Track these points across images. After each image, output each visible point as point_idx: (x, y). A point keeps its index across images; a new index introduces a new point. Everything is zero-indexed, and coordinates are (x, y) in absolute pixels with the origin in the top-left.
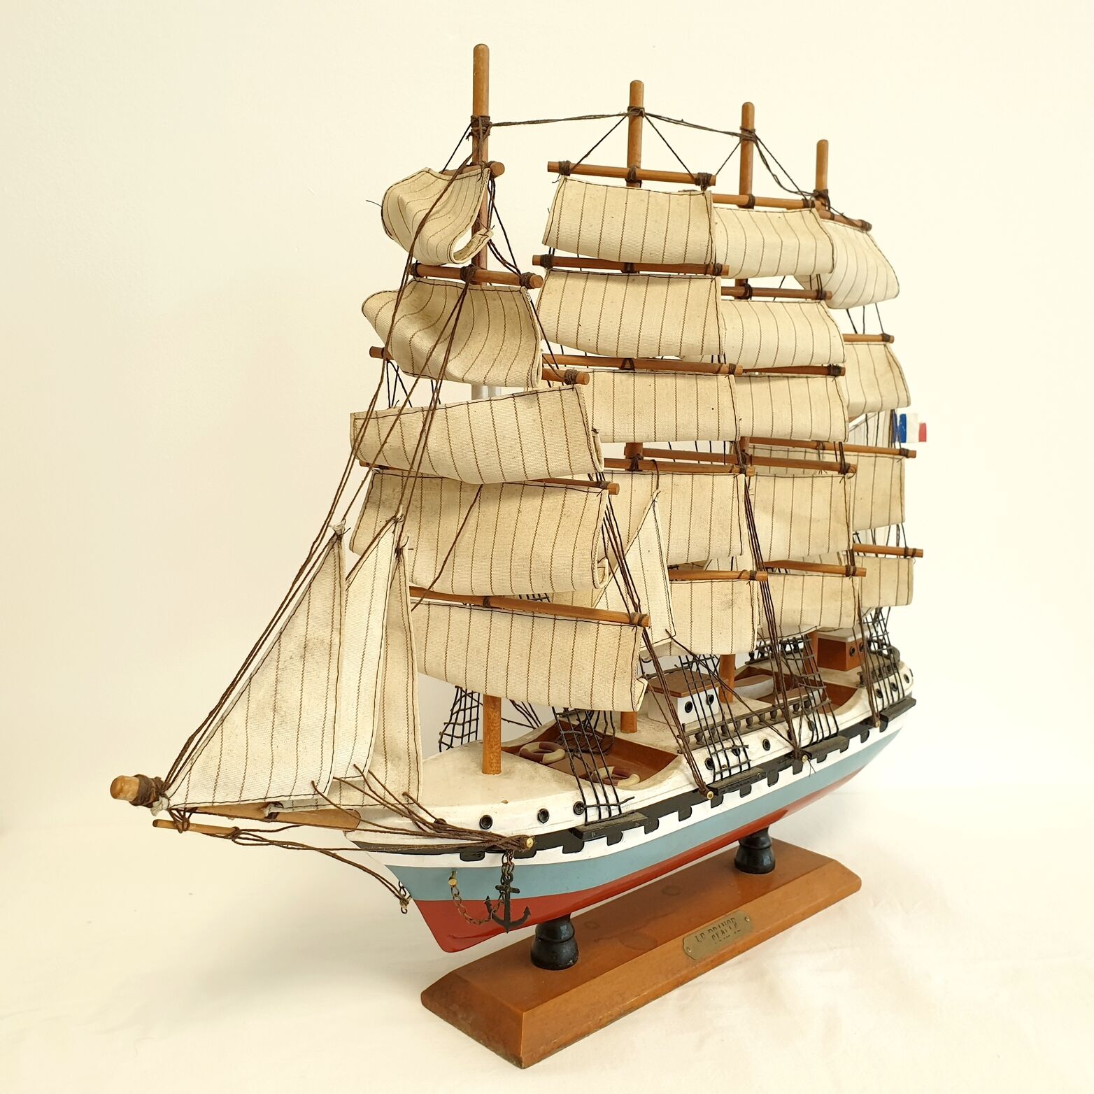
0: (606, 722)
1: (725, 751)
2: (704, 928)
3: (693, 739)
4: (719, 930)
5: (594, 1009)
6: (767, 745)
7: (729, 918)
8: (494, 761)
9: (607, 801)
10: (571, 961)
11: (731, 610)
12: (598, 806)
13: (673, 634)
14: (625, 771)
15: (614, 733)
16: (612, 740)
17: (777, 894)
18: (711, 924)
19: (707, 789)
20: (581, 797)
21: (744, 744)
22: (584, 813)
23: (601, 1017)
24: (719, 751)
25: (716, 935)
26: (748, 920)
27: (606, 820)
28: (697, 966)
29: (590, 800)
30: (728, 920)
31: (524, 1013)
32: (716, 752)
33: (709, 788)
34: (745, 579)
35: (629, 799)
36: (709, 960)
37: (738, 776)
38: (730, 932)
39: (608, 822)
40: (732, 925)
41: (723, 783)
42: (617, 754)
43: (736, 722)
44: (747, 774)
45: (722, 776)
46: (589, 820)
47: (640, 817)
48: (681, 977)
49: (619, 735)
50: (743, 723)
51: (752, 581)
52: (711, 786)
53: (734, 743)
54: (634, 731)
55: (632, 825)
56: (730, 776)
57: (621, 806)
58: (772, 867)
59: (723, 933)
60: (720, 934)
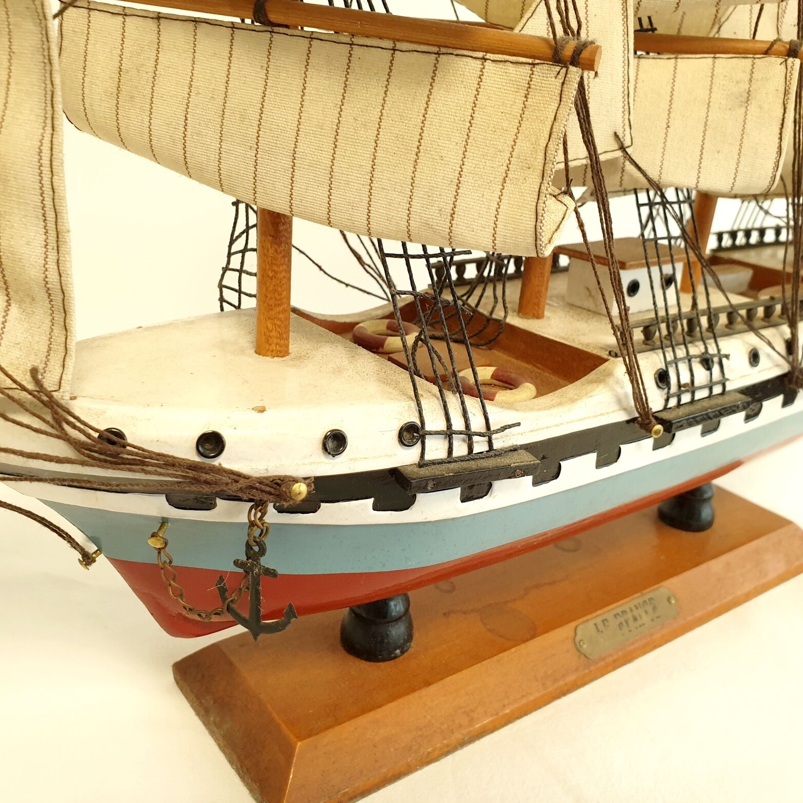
0: (495, 297)
1: (689, 361)
2: (608, 612)
3: (638, 335)
4: (629, 616)
5: (421, 736)
6: (754, 357)
7: (646, 598)
8: (274, 333)
9: (467, 426)
10: (398, 651)
11: (743, 110)
12: (449, 434)
13: (627, 143)
14: (513, 376)
15: (505, 317)
16: (501, 325)
17: (716, 565)
18: (619, 606)
19: (653, 420)
20: (417, 414)
21: (723, 352)
22: (419, 445)
23: (430, 750)
24: (681, 359)
25: (624, 624)
26: (673, 602)
27: (461, 459)
28: (592, 668)
29: (434, 421)
30: (645, 601)
31: (299, 744)
32: (676, 361)
33: (656, 418)
34: (778, 54)
35: (510, 426)
36: (611, 659)
37: (706, 404)
38: (645, 619)
39: (465, 465)
40: (649, 608)
41: (681, 412)
42: (506, 349)
43: (712, 315)
44: (720, 401)
45: (679, 400)
46: (428, 457)
47: (527, 459)
48: (566, 685)
49: (514, 320)
50: (723, 319)
51: (791, 59)
52: (659, 415)
53: (706, 348)
54: (538, 316)
55: (511, 473)
56: (693, 401)
57: (494, 436)
58: (708, 525)
59: (635, 619)
60: (631, 622)
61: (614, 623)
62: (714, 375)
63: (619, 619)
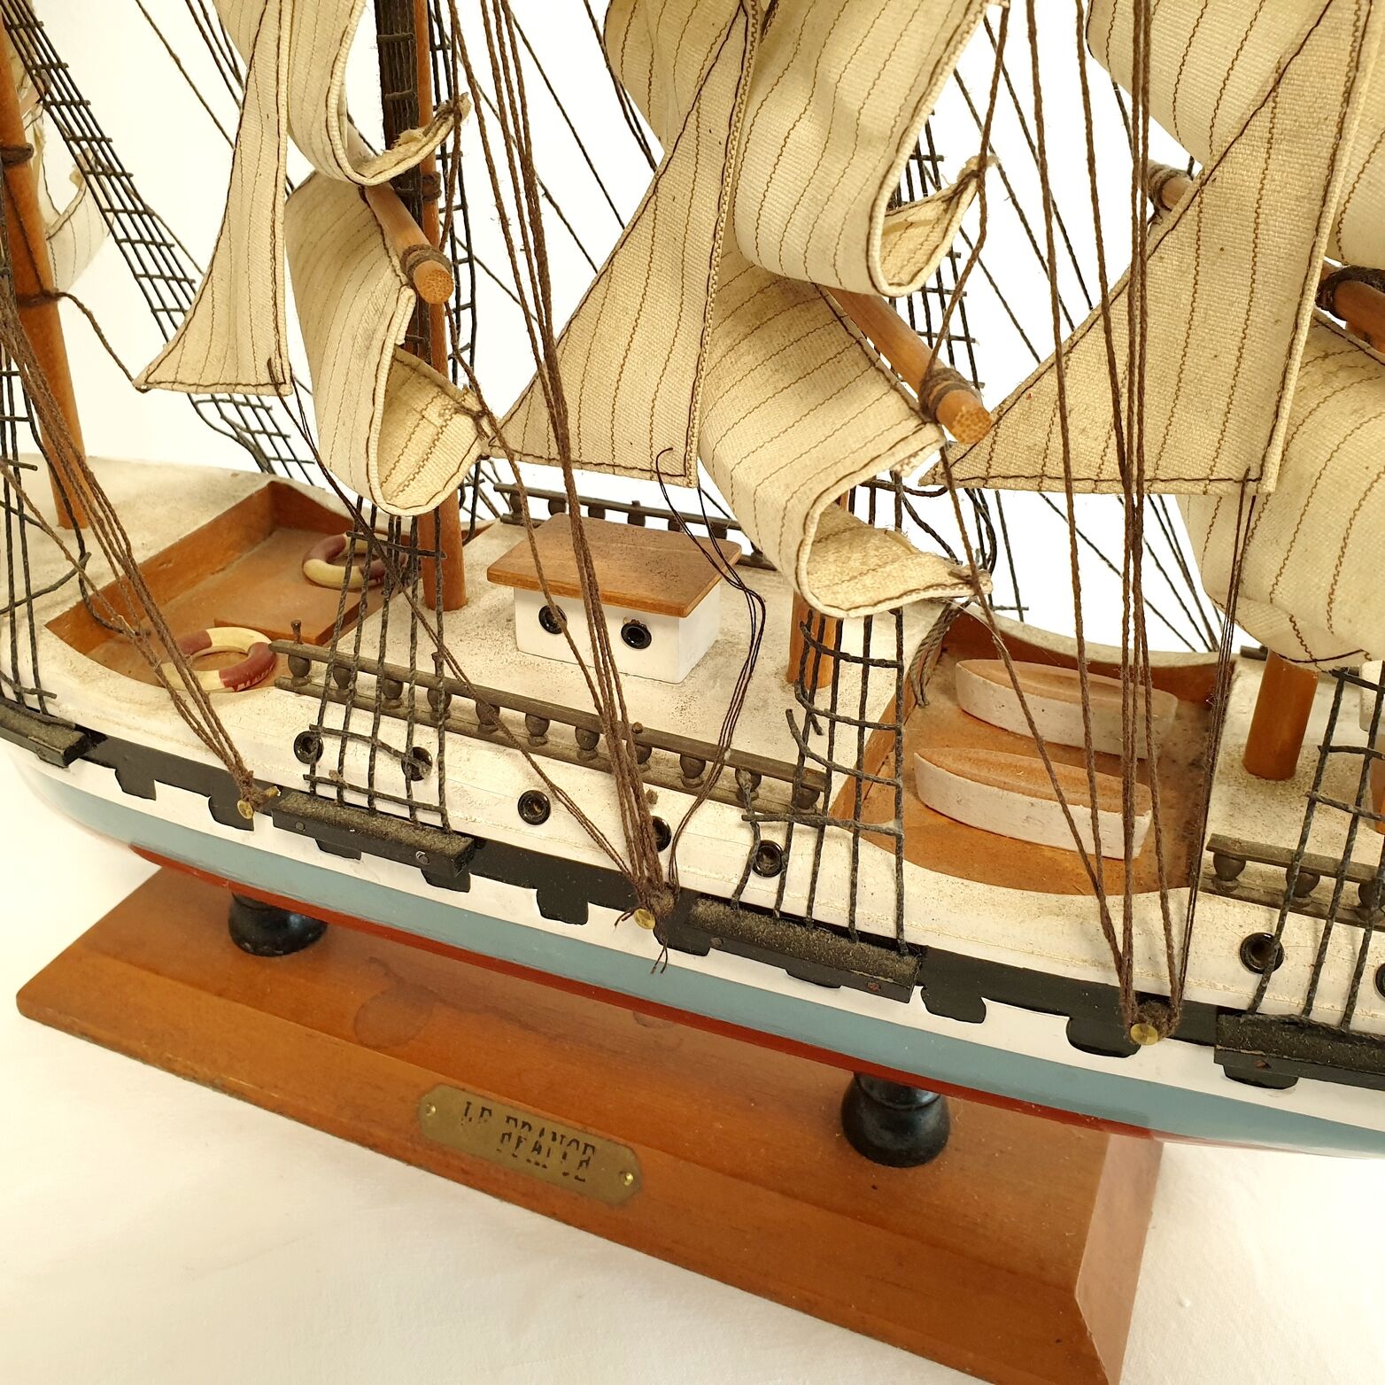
2: (502, 1106)
6: (534, 807)
25: (514, 1140)
26: (628, 1182)
36: (457, 1163)
38: (554, 1163)
40: (575, 1156)
59: (537, 1149)
60: (526, 1147)
61: (497, 1124)
62: (425, 791)
63: (510, 1128)
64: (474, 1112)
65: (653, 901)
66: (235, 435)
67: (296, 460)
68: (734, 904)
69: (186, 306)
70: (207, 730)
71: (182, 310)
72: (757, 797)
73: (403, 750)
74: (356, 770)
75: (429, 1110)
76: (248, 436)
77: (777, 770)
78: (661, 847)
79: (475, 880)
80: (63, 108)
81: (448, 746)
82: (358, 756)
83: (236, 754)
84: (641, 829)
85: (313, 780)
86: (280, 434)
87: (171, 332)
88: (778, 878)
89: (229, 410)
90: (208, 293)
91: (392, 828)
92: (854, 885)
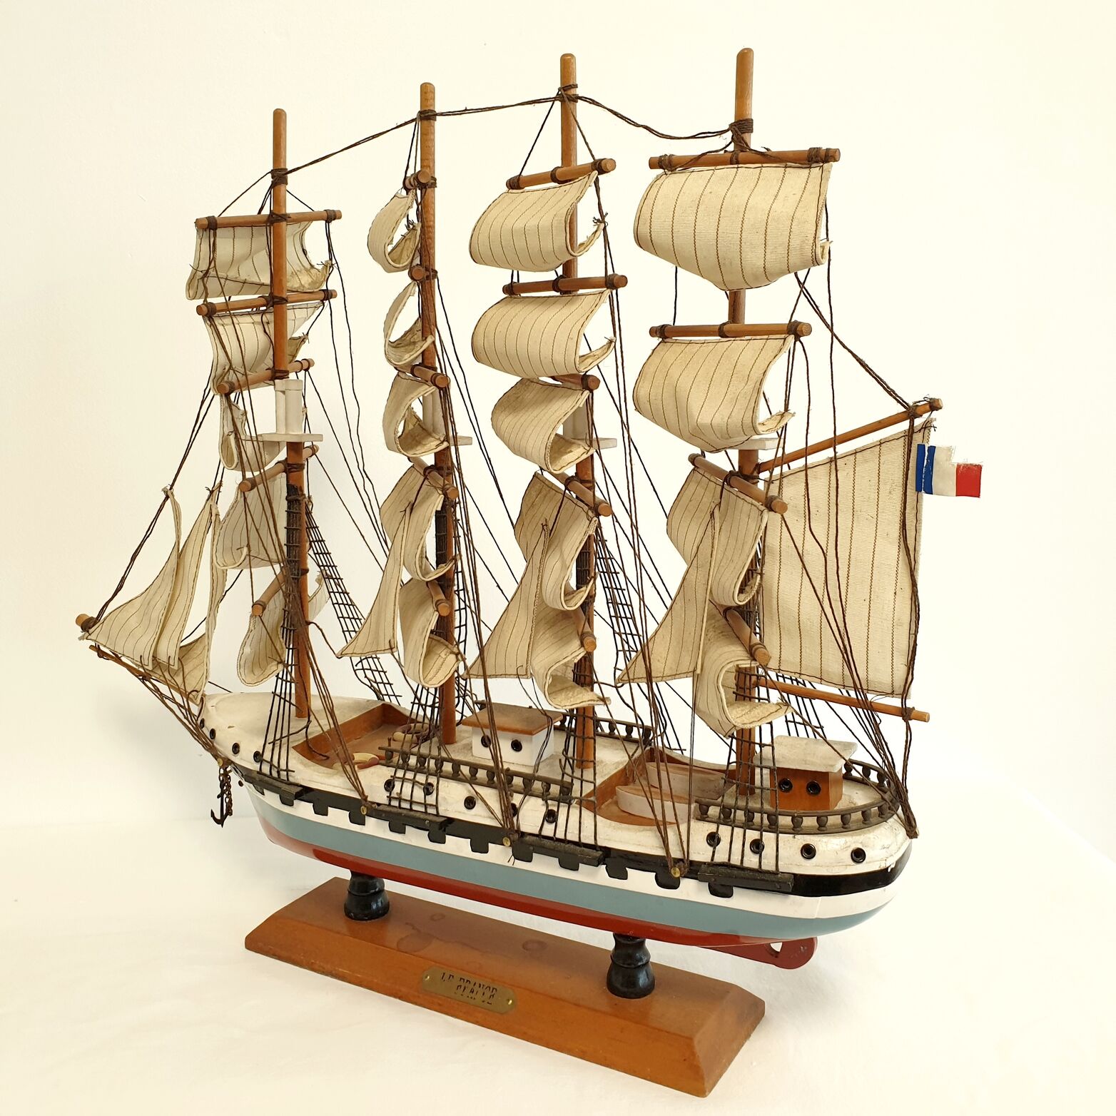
1: (414, 783)
4: (471, 986)
6: (470, 803)
9: (278, 764)
12: (271, 764)
21: (440, 788)
22: (260, 763)
24: (408, 780)
28: (422, 997)
32: (403, 779)
38: (479, 997)
40: (488, 994)
45: (400, 804)
46: (263, 771)
52: (370, 804)
53: (427, 780)
56: (411, 809)
59: (472, 991)
60: (468, 991)
61: (456, 982)
62: (431, 799)
63: (461, 983)
64: (446, 977)
65: (511, 836)
66: (370, 685)
67: (394, 695)
68: (539, 836)
69: (357, 629)
70: (353, 779)
71: (355, 631)
72: (549, 794)
73: (424, 782)
74: (406, 793)
75: (426, 977)
76: (375, 685)
77: (555, 782)
78: (514, 815)
79: (448, 837)
80: (321, 555)
81: (440, 782)
82: (407, 787)
83: (362, 789)
84: (507, 808)
85: (390, 798)
86: (389, 683)
87: (349, 638)
88: (554, 824)
89: (369, 673)
90: (369, 621)
91: (418, 815)
92: (580, 823)
